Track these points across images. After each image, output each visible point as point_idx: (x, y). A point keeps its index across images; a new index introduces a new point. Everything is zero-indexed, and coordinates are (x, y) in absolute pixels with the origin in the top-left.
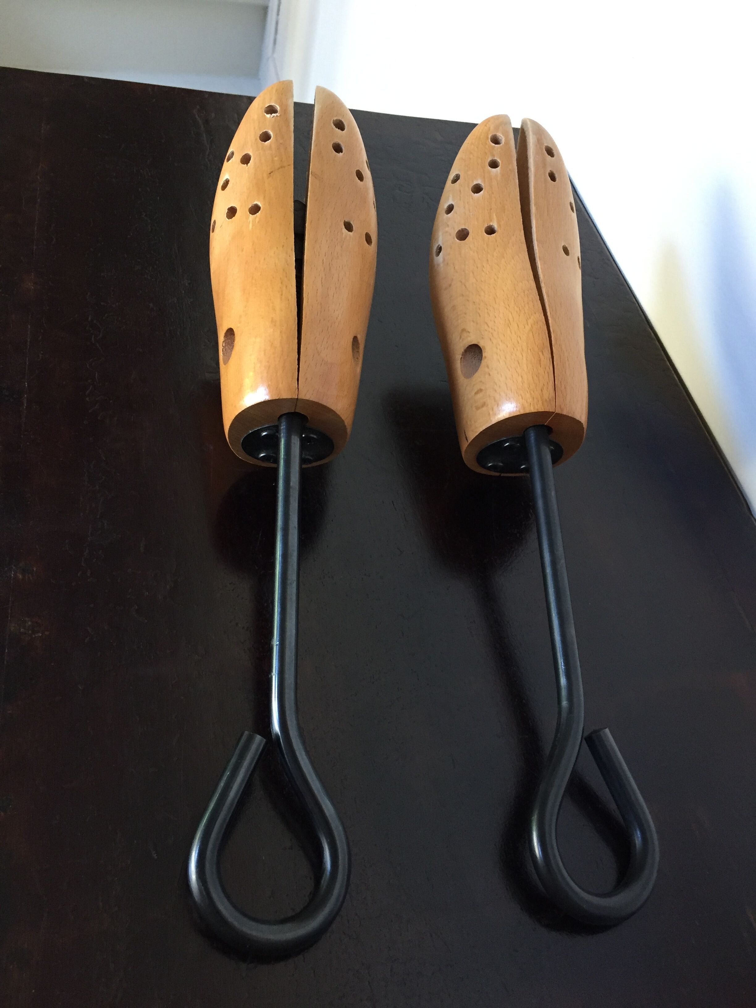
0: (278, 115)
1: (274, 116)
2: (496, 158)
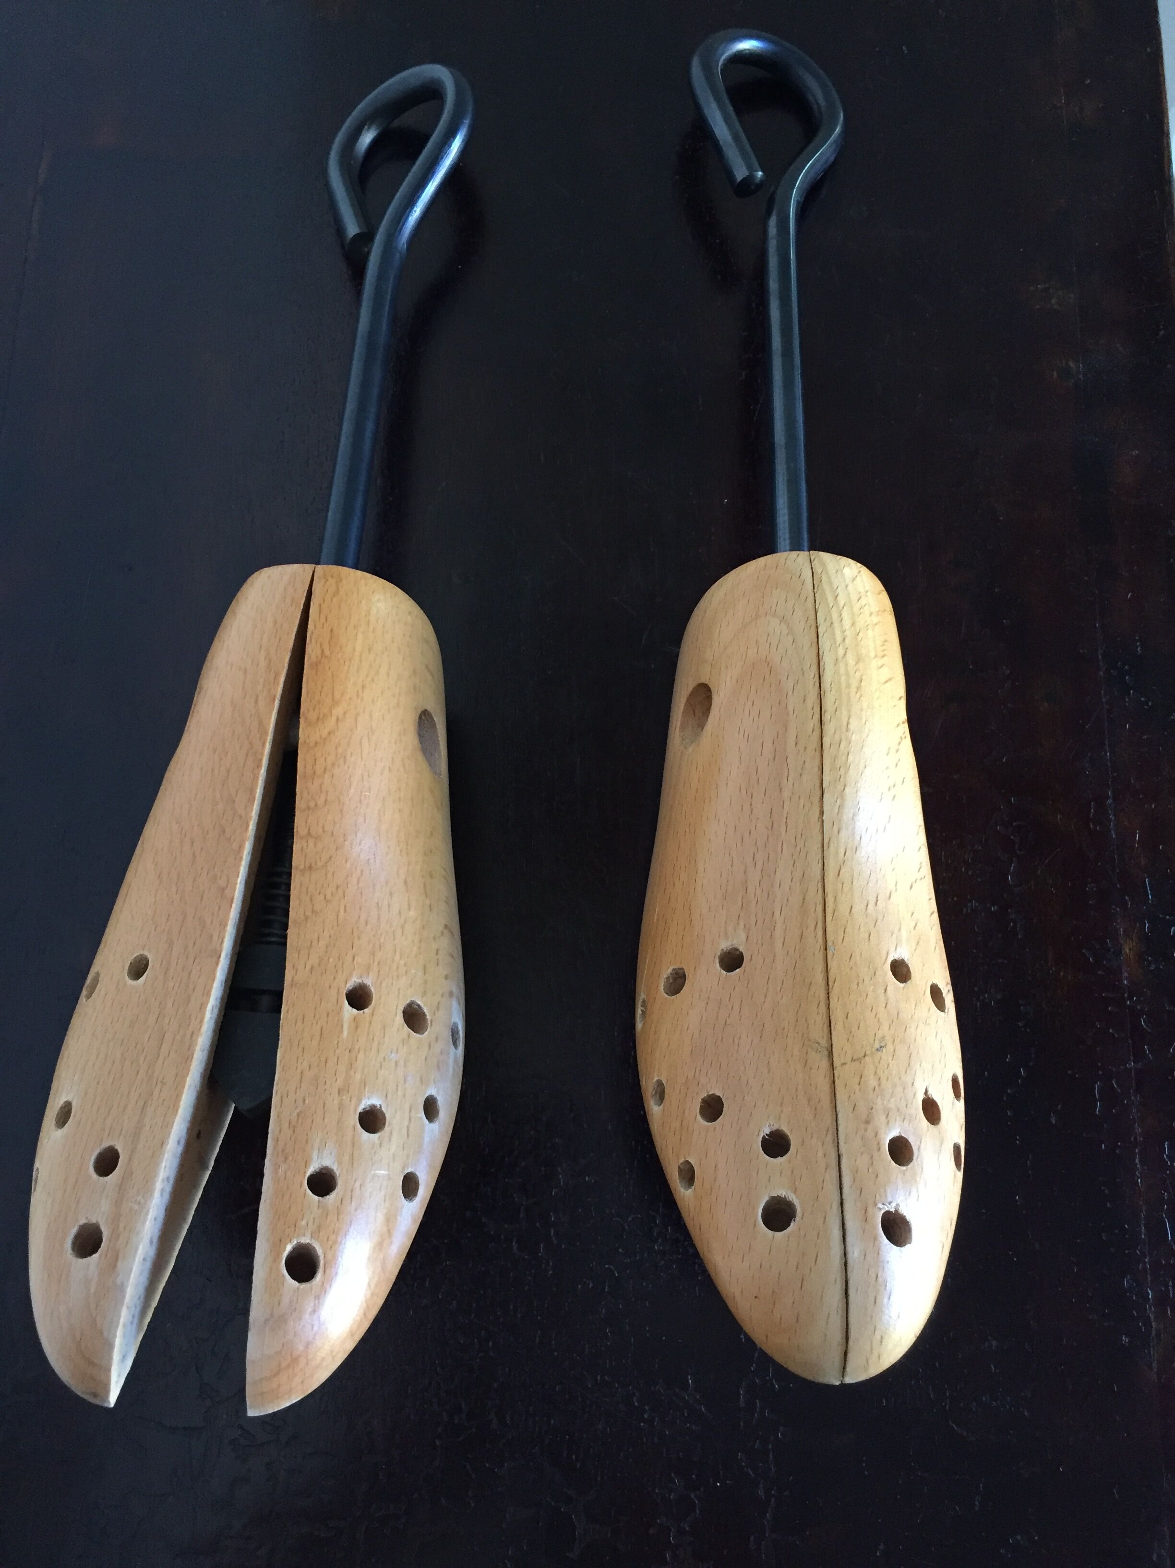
0: (880, 1207)
1: (889, 1205)
2: (316, 1199)
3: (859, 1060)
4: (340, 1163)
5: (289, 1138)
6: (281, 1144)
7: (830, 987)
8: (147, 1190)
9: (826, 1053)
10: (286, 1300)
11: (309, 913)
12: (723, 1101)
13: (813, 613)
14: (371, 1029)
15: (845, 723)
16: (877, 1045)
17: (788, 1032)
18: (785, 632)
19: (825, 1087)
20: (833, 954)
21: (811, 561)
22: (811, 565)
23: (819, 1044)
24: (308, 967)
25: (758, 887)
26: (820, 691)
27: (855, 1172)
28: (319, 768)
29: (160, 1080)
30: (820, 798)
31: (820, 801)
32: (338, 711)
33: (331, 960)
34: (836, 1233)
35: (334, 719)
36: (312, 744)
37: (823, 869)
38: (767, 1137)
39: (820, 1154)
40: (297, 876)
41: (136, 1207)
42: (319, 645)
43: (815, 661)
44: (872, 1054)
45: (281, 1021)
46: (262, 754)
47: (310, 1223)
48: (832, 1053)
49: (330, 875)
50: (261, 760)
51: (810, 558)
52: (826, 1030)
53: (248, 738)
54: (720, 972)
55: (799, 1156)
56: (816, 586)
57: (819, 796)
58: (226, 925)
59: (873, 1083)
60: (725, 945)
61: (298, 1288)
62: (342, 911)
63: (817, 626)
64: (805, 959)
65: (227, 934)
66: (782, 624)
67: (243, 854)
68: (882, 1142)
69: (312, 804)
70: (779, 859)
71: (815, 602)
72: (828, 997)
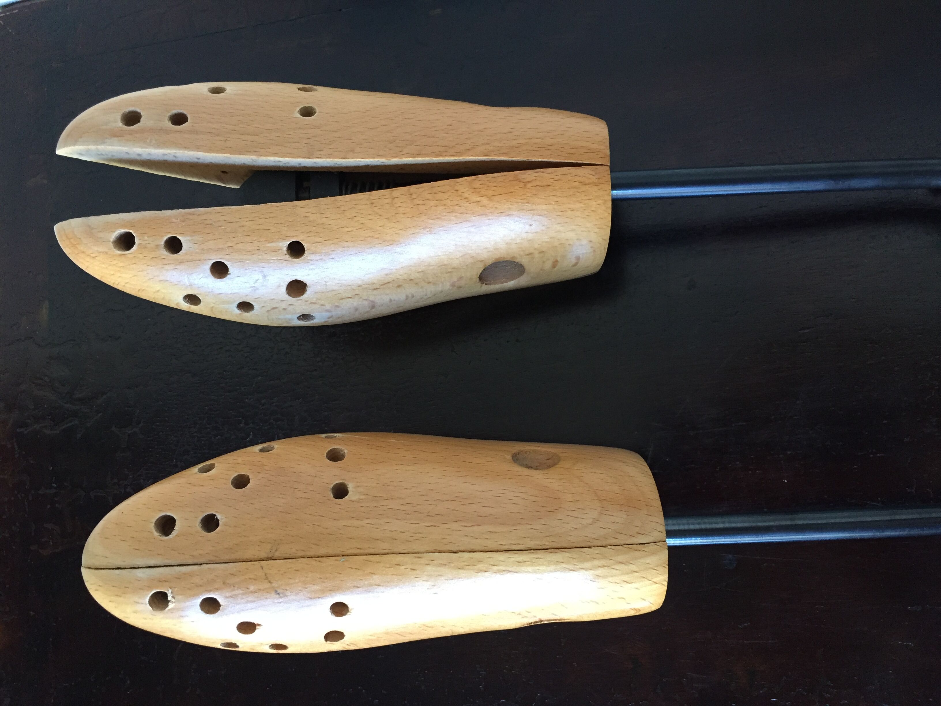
0: (170, 591)
1: (172, 597)
2: (162, 243)
3: (267, 578)
4: (186, 254)
5: (196, 221)
6: (191, 217)
7: (317, 559)
8: (159, 145)
9: (270, 556)
10: (101, 235)
11: (343, 208)
12: (243, 489)
13: (604, 544)
14: (276, 260)
15: (510, 569)
16: (279, 591)
17: (285, 530)
18: (585, 522)
19: (248, 555)
20: (339, 561)
21: (655, 542)
22: (653, 543)
23: (276, 551)
24: (307, 214)
25: (387, 507)
26: (534, 550)
27: (190, 575)
28: (440, 196)
29: (228, 139)
30: (450, 550)
31: (448, 550)
32: (485, 201)
33: (314, 228)
34: (152, 563)
35: (478, 199)
36: (456, 188)
37: (400, 553)
38: (216, 517)
39: (201, 552)
40: (366, 196)
41: (148, 141)
42: (534, 178)
43: (559, 546)
44: (273, 587)
45: (270, 204)
46: (446, 156)
47: (147, 242)
48: (270, 560)
49: (370, 217)
50: (441, 156)
51: (659, 542)
52: (287, 556)
53: (456, 144)
54: (332, 484)
55: (200, 538)
56: (629, 546)
57: (452, 549)
58: (329, 158)
59: (252, 588)
60: (351, 487)
61: (110, 241)
62: (347, 229)
63: (591, 547)
64: (335, 541)
65: (324, 160)
66: (591, 520)
67: (377, 158)
68: (212, 593)
69: (414, 196)
70: (406, 521)
71: (614, 546)
72: (309, 557)
